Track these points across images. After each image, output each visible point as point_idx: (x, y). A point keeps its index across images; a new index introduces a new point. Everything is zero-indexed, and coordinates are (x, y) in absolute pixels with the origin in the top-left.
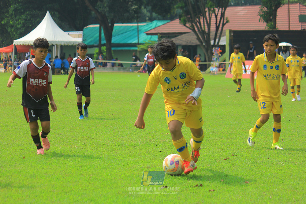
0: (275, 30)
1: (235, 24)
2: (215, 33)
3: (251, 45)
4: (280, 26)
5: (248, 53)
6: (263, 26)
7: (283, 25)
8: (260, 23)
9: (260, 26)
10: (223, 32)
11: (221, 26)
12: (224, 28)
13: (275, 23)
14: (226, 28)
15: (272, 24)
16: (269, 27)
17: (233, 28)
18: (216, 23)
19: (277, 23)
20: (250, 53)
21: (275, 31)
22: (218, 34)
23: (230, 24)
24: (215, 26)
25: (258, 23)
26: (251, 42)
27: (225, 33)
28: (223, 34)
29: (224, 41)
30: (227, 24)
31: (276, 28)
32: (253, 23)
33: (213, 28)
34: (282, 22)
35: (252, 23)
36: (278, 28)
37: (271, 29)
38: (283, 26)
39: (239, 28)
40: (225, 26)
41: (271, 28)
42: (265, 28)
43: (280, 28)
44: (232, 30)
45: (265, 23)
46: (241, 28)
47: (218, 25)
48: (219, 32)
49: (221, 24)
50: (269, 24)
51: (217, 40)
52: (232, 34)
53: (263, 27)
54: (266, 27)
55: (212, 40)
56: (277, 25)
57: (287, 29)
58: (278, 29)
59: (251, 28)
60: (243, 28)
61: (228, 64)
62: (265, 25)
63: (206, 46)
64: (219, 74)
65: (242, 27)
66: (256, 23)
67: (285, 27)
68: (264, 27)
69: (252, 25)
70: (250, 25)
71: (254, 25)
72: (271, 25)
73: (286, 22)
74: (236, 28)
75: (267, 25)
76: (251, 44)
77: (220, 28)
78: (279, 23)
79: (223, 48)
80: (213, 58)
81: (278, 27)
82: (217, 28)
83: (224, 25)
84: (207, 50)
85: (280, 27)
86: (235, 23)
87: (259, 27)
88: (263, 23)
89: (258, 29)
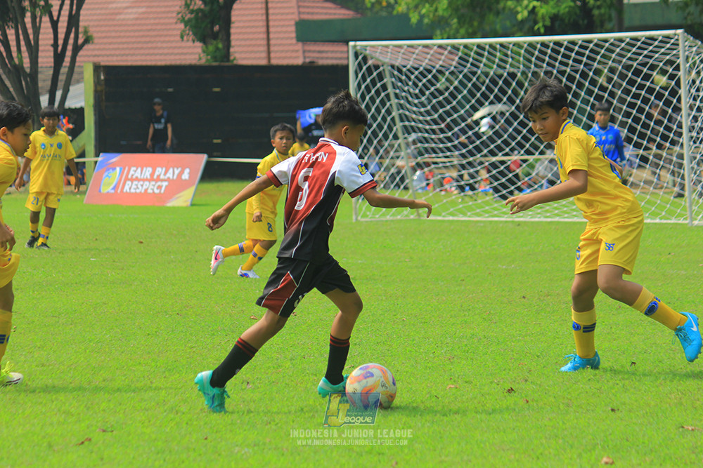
0: (227, 64)
1: (111, 46)
2: (51, 72)
3: (157, 108)
4: (241, 52)
5: (151, 131)
6: (191, 53)
7: (250, 49)
8: (183, 44)
9: (186, 54)
10: (76, 69)
11: (69, 53)
12: (78, 59)
13: (228, 45)
14: (86, 59)
15: (220, 46)
16: (209, 57)
17: (105, 59)
18: (55, 45)
19: (233, 43)
21: (229, 67)
22: (62, 77)
23: (97, 47)
24: (52, 54)
25: (179, 45)
26: (157, 100)
27: (82, 73)
28: (75, 76)
29: (81, 96)
30: (86, 47)
31: (232, 58)
32: (164, 45)
33: (46, 58)
34: (248, 43)
35: (159, 45)
36: (235, 59)
37: (216, 61)
38: (252, 52)
39: (124, 58)
40: (81, 53)
41: (215, 58)
42: (200, 59)
43: (244, 59)
44: (102, 64)
45: (199, 44)
46: (129, 58)
47: (60, 48)
48: (64, 70)
49: (70, 47)
50: (211, 48)
51: (59, 94)
52: (102, 77)
53: (193, 57)
54: (202, 55)
55: (42, 94)
56: (232, 50)
57: (263, 62)
58: (235, 62)
59: (158, 57)
60: (134, 58)
61: (93, 164)
62: (200, 50)
64: (67, 193)
65: (132, 55)
66: (174, 45)
67: (258, 55)
68: (197, 57)
69: (160, 51)
70: (156, 51)
71: (166, 51)
72: (217, 49)
73: (259, 42)
74: (115, 58)
75: (204, 52)
76: (159, 104)
77: (67, 59)
78: (238, 43)
79: (77, 116)
81: (237, 55)
82: (59, 58)
83: (77, 48)
85: (243, 55)
86: (110, 43)
87: (183, 57)
88: (190, 44)
89: (178, 63)
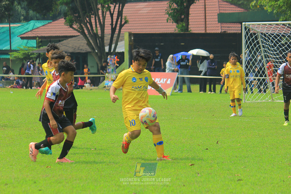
0: (187, 32)
2: (110, 36)
3: (157, 52)
4: (194, 27)
5: (154, 62)
6: (172, 28)
7: (197, 26)
8: (168, 24)
9: (169, 28)
10: (121, 35)
11: (118, 28)
12: (122, 30)
13: (188, 24)
14: (125, 30)
15: (184, 25)
16: (179, 29)
17: (133, 30)
18: (112, 24)
19: (190, 23)
20: (156, 62)
21: (188, 34)
22: (115, 39)
23: (130, 25)
24: (110, 28)
25: (166, 24)
26: (156, 49)
27: (124, 36)
28: (120, 38)
29: (123, 47)
30: (125, 25)
31: (189, 30)
32: (160, 24)
33: (108, 30)
34: (196, 23)
35: (157, 24)
36: (191, 30)
37: (182, 31)
39: (141, 30)
40: (123, 28)
41: (182, 30)
42: (175, 30)
44: (132, 33)
45: (175, 24)
46: (144, 30)
47: (114, 26)
48: (116, 35)
49: (118, 25)
50: (180, 26)
51: (113, 46)
52: (132, 38)
55: (106, 46)
56: (189, 26)
57: (203, 32)
58: (191, 32)
60: (146, 30)
62: (175, 26)
63: (99, 54)
65: (145, 28)
66: (163, 24)
67: (201, 29)
69: (158, 27)
70: (156, 27)
71: (160, 27)
72: (183, 26)
73: (201, 23)
74: (138, 30)
75: (177, 27)
76: (157, 50)
77: (117, 31)
78: (192, 23)
79: (121, 55)
80: (108, 69)
81: (192, 29)
82: (113, 30)
83: (121, 26)
84: (100, 59)
85: (194, 29)
86: (136, 24)
87: (167, 29)
88: (171, 24)
89: (165, 32)
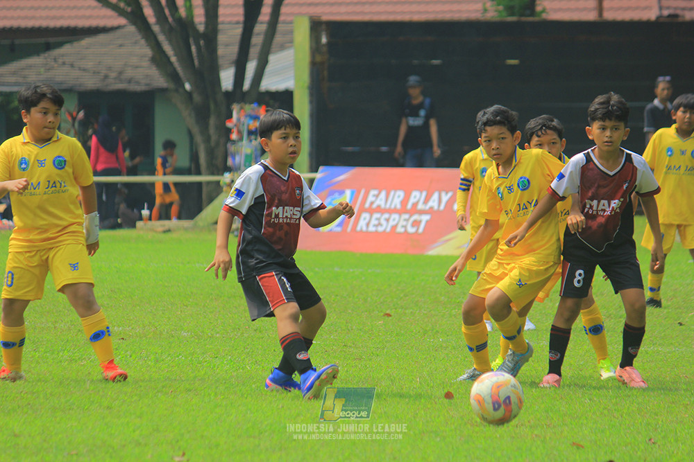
0: (530, 19)
2: (239, 31)
3: (413, 92)
5: (403, 130)
9: (461, 2)
10: (280, 27)
11: (269, 1)
12: (283, 10)
14: (296, 10)
16: (501, 7)
17: (329, 9)
20: (411, 129)
21: (533, 24)
22: (257, 40)
24: (241, 2)
26: (413, 79)
27: (291, 32)
28: (278, 38)
29: (287, 71)
31: (539, 9)
33: (231, 8)
36: (544, 11)
37: (512, 14)
39: (359, 8)
41: (510, 10)
42: (485, 10)
43: (556, 10)
44: (325, 18)
46: (367, 9)
48: (260, 27)
51: (251, 67)
52: (324, 40)
53: (473, 7)
54: (489, 4)
55: (225, 68)
57: (591, 16)
58: (545, 16)
59: (414, 8)
60: (374, 8)
63: (197, 98)
65: (372, 3)
67: (582, 5)
68: (480, 7)
74: (343, 9)
76: (416, 86)
77: (266, 10)
80: (234, 155)
81: (548, 5)
82: (252, 8)
84: (202, 115)
85: (556, 5)
87: (456, 7)
89: (447, 16)
